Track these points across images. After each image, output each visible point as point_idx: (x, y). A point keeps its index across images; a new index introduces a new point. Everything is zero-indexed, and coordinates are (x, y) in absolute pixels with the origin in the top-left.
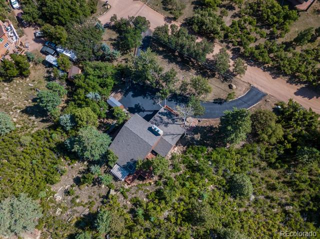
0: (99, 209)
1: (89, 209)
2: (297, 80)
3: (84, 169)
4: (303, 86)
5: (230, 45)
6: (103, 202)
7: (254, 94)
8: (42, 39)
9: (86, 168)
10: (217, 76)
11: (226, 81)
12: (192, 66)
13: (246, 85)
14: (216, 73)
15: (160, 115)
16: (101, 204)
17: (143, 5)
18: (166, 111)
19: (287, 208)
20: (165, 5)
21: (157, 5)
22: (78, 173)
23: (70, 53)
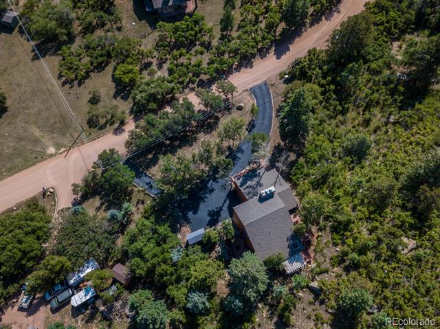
0: (330, 310)
1: (325, 325)
2: (265, 50)
3: (268, 311)
4: (273, 48)
5: (191, 85)
6: (322, 302)
7: (260, 92)
8: (35, 302)
9: (267, 308)
10: (220, 115)
11: (230, 109)
12: (193, 134)
13: (245, 94)
14: (216, 114)
15: (244, 187)
16: (324, 306)
17: (79, 149)
18: (241, 179)
19: (391, 120)
20: (96, 126)
21: (90, 134)
22: (271, 320)
23: (88, 267)
